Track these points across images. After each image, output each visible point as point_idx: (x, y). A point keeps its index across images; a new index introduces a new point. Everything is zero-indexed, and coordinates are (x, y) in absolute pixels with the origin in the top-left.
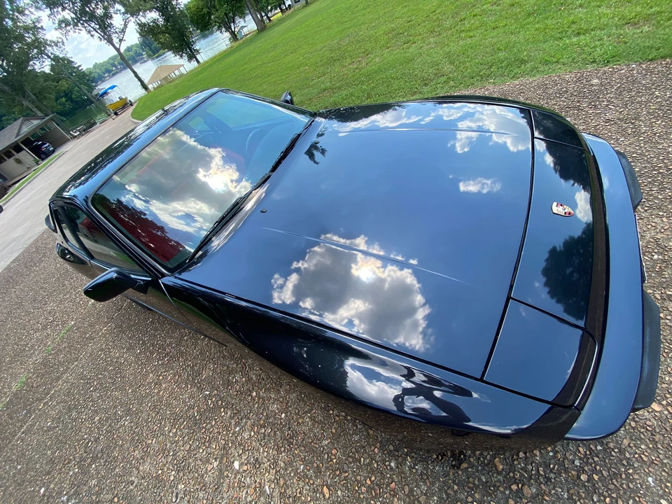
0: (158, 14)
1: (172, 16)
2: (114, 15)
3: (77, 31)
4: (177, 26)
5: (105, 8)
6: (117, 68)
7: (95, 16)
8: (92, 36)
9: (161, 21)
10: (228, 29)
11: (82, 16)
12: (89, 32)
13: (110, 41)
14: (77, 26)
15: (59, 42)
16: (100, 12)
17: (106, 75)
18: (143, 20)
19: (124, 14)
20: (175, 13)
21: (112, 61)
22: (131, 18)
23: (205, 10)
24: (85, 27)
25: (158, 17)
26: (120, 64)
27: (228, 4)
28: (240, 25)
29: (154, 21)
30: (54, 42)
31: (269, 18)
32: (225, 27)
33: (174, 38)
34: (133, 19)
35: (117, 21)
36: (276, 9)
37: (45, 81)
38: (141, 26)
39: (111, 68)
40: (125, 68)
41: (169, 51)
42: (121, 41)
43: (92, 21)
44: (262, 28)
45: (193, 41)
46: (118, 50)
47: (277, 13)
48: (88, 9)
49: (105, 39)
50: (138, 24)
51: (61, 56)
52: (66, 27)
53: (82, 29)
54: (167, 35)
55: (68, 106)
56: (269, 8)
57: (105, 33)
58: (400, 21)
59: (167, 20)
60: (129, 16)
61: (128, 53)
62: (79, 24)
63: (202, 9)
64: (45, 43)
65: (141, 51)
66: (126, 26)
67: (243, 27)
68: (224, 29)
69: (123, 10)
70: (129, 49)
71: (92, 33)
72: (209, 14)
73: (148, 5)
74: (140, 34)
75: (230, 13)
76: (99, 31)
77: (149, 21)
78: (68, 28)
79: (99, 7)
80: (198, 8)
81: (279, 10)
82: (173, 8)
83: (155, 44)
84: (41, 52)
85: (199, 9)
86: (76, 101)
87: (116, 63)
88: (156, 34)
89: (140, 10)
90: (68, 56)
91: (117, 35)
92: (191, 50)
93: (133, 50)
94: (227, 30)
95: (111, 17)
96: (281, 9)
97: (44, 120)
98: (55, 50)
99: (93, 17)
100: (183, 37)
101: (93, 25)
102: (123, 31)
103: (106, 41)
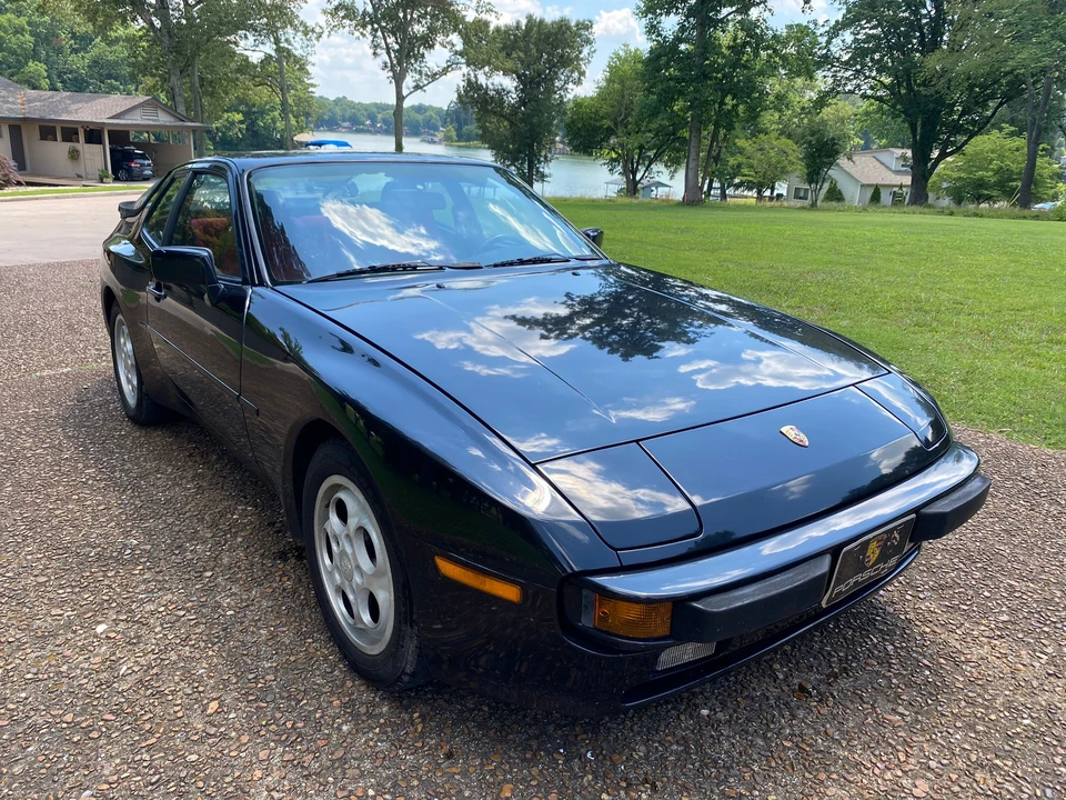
0: (515, 84)
1: (537, 100)
2: (437, 46)
3: (357, 34)
4: (535, 120)
5: (432, 30)
6: (373, 125)
7: (405, 32)
8: (375, 54)
9: (513, 98)
10: (630, 171)
11: (383, 18)
12: (376, 47)
13: (398, 79)
14: (364, 26)
15: (313, 31)
16: (419, 29)
17: (346, 124)
18: (482, 80)
19: (456, 53)
20: (549, 99)
21: (375, 110)
22: (464, 67)
23: (607, 123)
24: (375, 36)
25: (513, 90)
26: (385, 121)
27: (657, 135)
28: (657, 179)
29: (501, 92)
30: (306, 27)
31: (724, 196)
32: (625, 167)
33: (514, 134)
34: (465, 69)
35: (436, 57)
36: (750, 189)
37: (239, 70)
38: (472, 86)
39: (363, 119)
40: (387, 132)
41: (491, 148)
42: (417, 87)
43: (394, 35)
44: (694, 199)
45: (546, 157)
46: (400, 98)
47: (746, 197)
48: (401, 15)
49: (392, 69)
50: (469, 80)
51: (298, 53)
52: (343, 18)
53: (367, 35)
54: (506, 123)
55: (237, 132)
56: (737, 181)
57: (400, 63)
58: (944, 296)
59: (522, 102)
60: (463, 61)
61: (413, 114)
62: (370, 27)
63: (603, 118)
64: (289, 20)
65: (439, 124)
66: (445, 71)
67: (660, 184)
68: (619, 168)
69: (460, 47)
70: (419, 109)
71: (379, 51)
72: (610, 132)
73: (509, 64)
74: (460, 96)
75: (650, 149)
76: (393, 55)
77: (490, 86)
78: (347, 22)
79: (424, 22)
80: (596, 113)
81: (754, 193)
82: (550, 91)
83: (473, 128)
84: (272, 30)
85: (597, 115)
86: (256, 132)
87: (380, 116)
88: (487, 111)
89: (489, 64)
90: (310, 59)
91: (418, 77)
92: (530, 168)
93: (428, 114)
94: (625, 173)
95: (432, 47)
96: (759, 192)
97: (181, 123)
98: (297, 38)
99: (400, 29)
100: (534, 141)
101: (391, 40)
102: (434, 77)
103: (391, 74)
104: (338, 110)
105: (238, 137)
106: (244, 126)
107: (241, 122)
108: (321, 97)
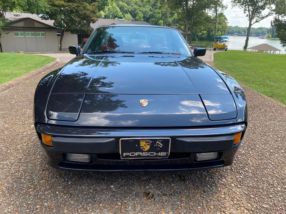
3: (241, 7)
6: (245, 34)
7: (256, 5)
8: (245, 12)
12: (245, 10)
13: (251, 19)
14: (243, 5)
17: (236, 34)
18: (280, 18)
24: (246, 7)
30: (223, 6)
34: (274, 15)
38: (276, 20)
39: (242, 32)
41: (280, 40)
42: (257, 21)
46: (250, 25)
49: (250, 17)
50: (276, 19)
52: (237, 3)
57: (252, 15)
66: (267, 16)
70: (261, 28)
74: (272, 24)
76: (250, 12)
77: (283, 20)
78: (238, 4)
83: (276, 34)
86: (209, 36)
88: (281, 28)
91: (258, 18)
95: (264, 9)
99: (254, 4)
101: (250, 8)
102: (263, 18)
104: (235, 30)
105: (205, 37)
106: (207, 34)
107: (206, 33)
108: (230, 26)
